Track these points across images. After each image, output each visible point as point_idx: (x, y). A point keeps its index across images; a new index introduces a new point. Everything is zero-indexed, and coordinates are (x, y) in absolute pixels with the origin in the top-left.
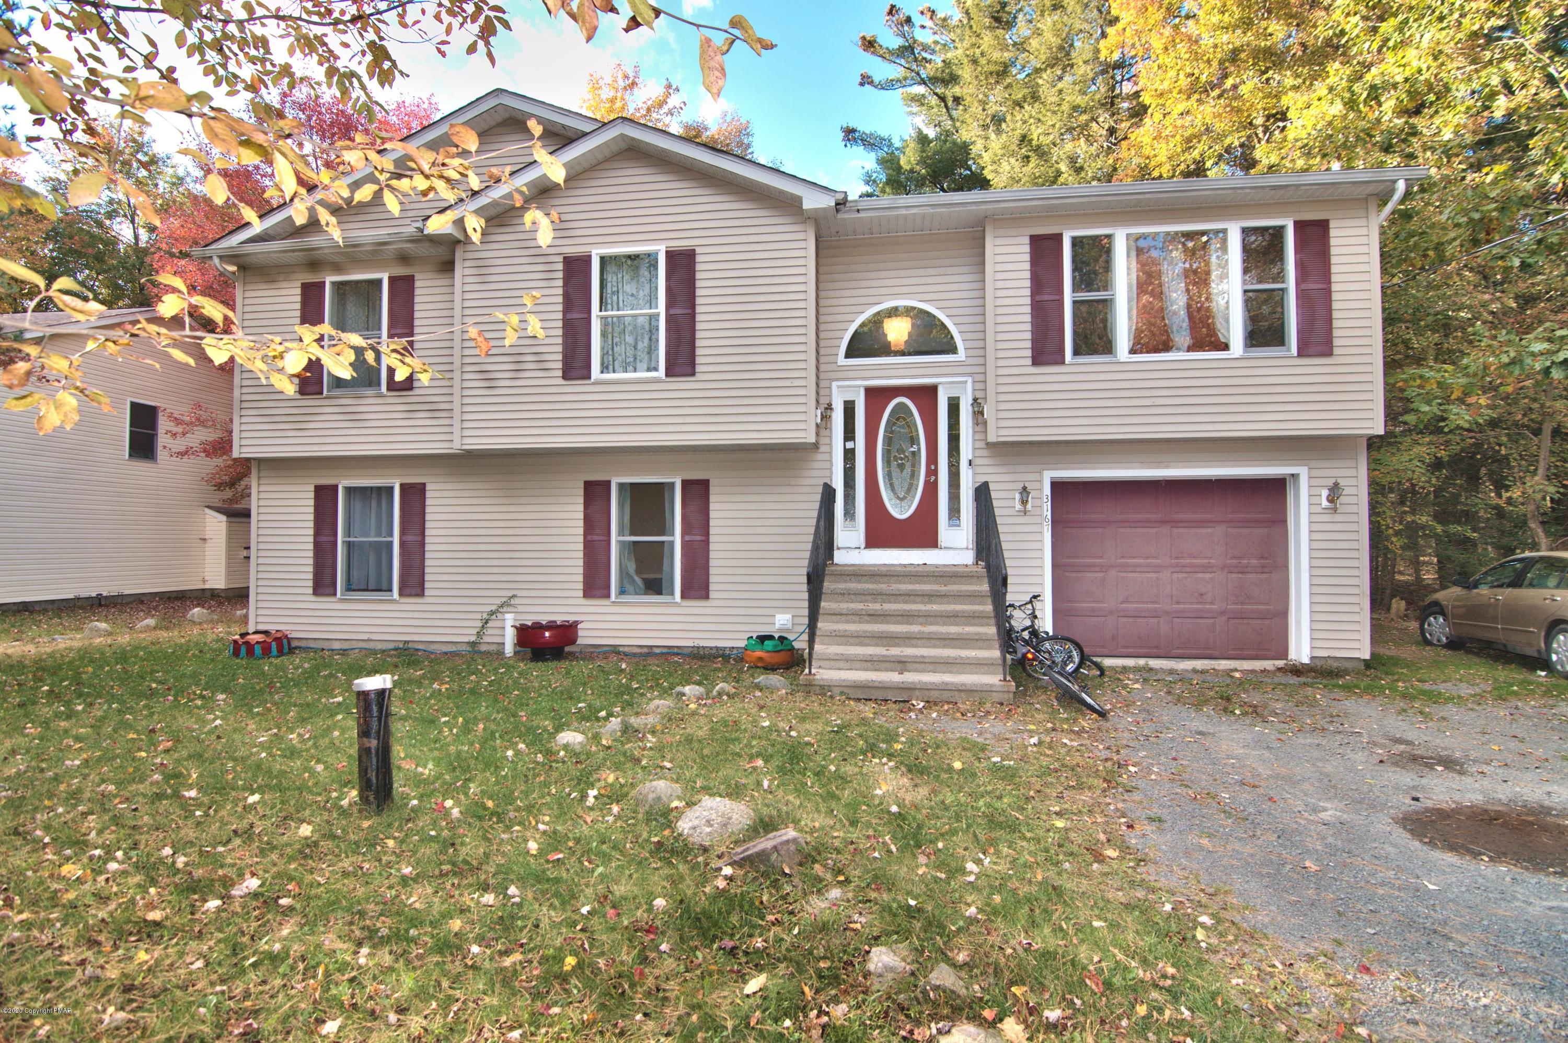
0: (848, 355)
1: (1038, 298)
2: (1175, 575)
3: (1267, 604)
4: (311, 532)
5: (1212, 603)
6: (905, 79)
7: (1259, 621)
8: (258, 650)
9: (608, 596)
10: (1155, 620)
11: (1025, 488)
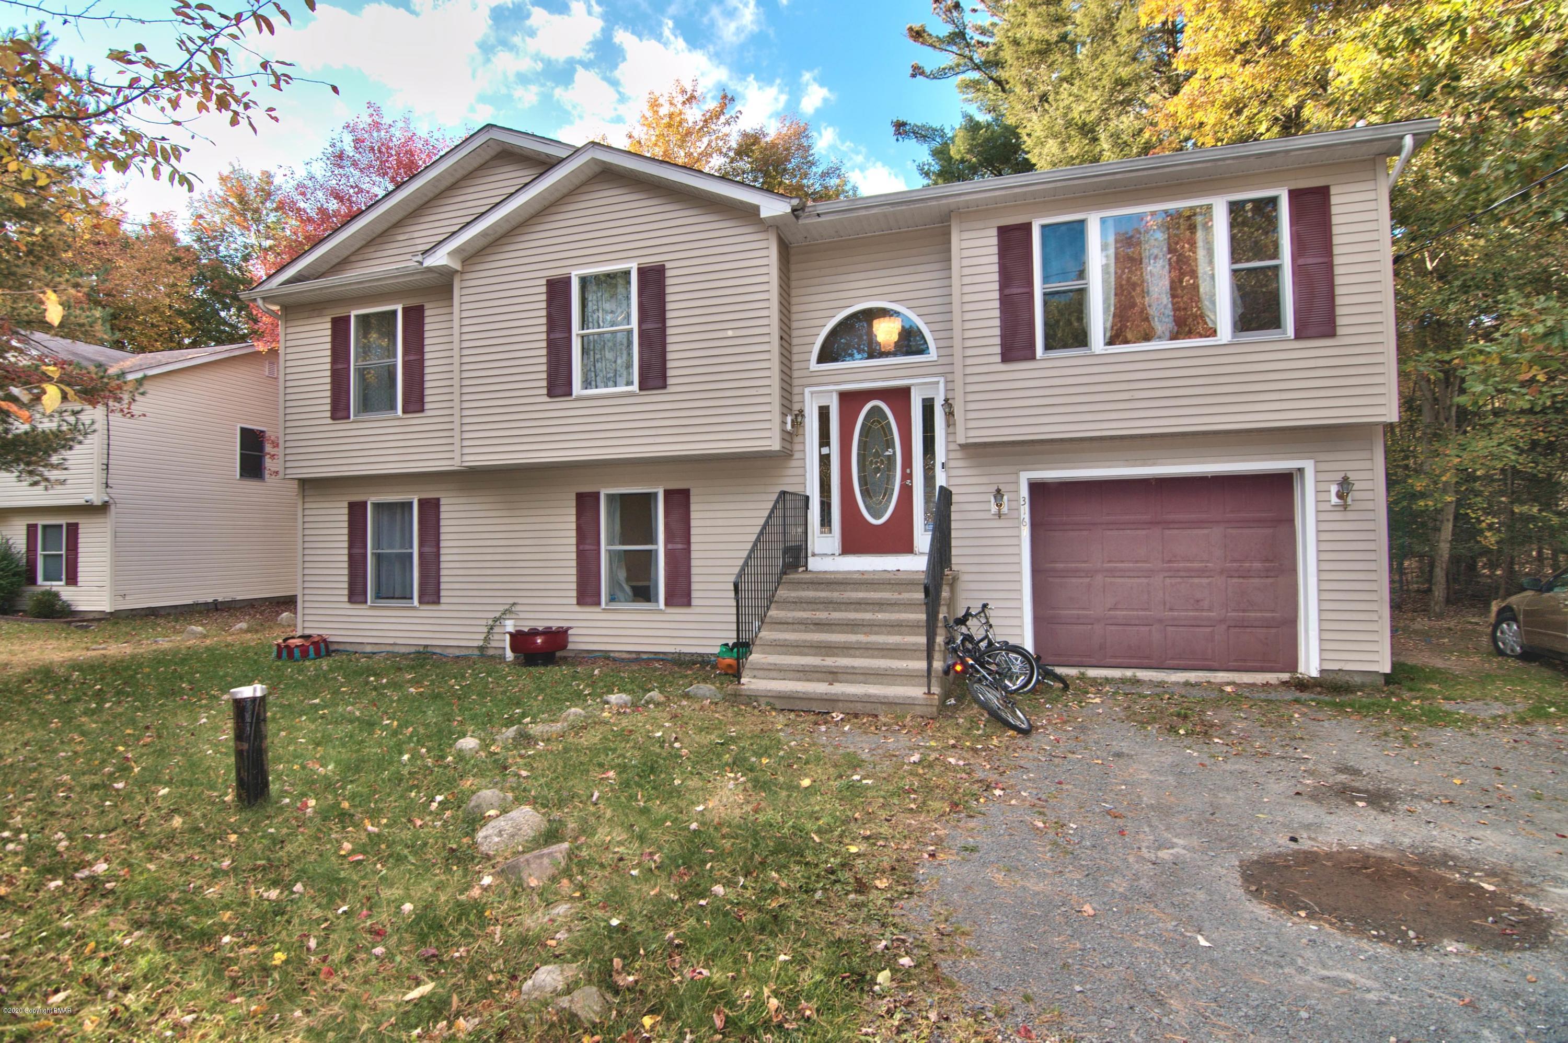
0: (820, 360)
1: (1007, 292)
2: (1168, 581)
3: (1273, 611)
4: (346, 545)
5: (1210, 610)
6: (958, 65)
7: (1264, 630)
8: (297, 653)
9: (598, 603)
10: (1147, 628)
11: (998, 491)
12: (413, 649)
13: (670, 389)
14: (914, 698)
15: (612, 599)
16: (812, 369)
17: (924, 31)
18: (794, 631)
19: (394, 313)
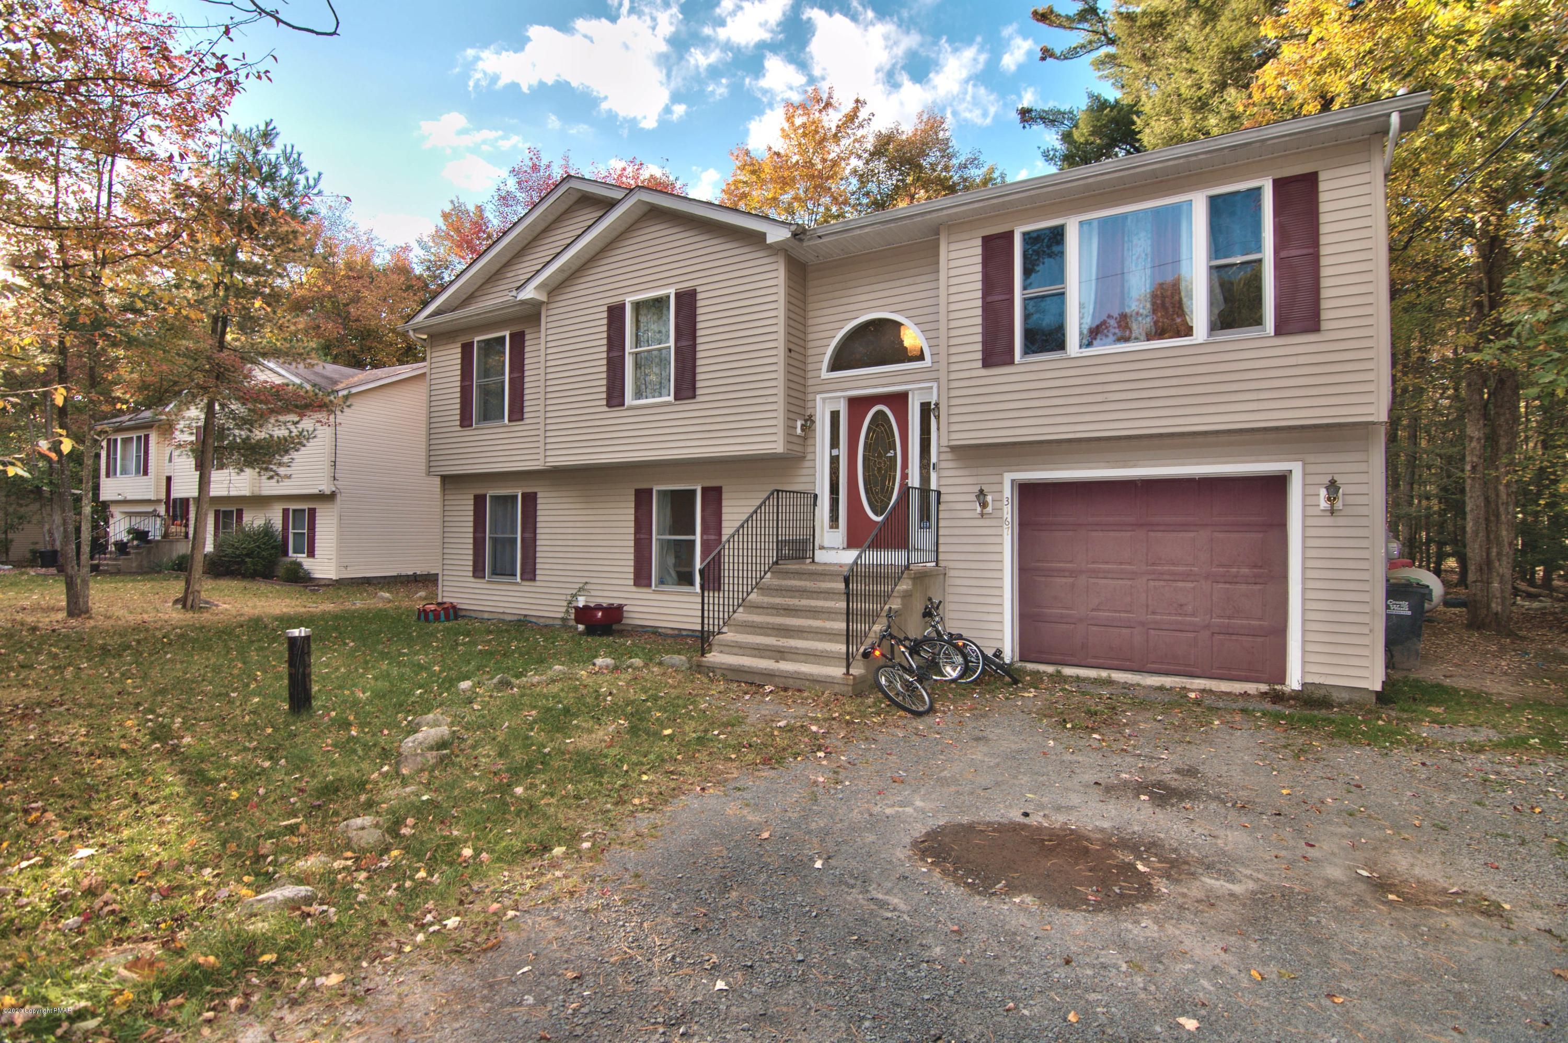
0: (831, 369)
1: (989, 299)
2: (1152, 583)
3: (1260, 619)
4: (471, 530)
5: (1193, 615)
7: (1250, 639)
8: (431, 616)
9: (650, 585)
10: (1128, 631)
11: (981, 491)
12: (515, 618)
13: (699, 399)
14: (834, 678)
15: (662, 582)
16: (823, 377)
17: (1052, 12)
18: (768, 614)
19: (504, 338)
